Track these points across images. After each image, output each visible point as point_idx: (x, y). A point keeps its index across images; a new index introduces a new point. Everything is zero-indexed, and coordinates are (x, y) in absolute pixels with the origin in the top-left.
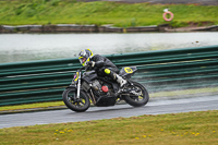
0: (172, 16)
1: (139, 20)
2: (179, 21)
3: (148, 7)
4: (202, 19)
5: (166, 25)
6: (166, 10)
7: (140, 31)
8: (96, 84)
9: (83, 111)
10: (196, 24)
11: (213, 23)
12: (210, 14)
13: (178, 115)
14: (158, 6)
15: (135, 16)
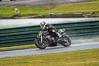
0: (19, 11)
1: (4, 13)
2: (22, 14)
3: (8, 7)
4: (32, 13)
5: (16, 16)
6: (16, 9)
7: (4, 18)
8: (49, 37)
9: (44, 48)
10: (29, 15)
11: (37, 14)
12: (36, 11)
13: (22, 57)
14: (12, 7)
15: (2, 11)
